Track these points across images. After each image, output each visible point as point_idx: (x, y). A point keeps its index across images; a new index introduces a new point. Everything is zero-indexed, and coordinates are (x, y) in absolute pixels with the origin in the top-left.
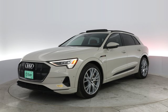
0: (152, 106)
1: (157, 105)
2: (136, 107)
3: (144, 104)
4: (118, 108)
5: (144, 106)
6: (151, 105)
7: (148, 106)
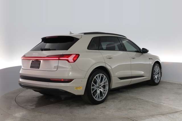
0: (172, 117)
1: (176, 115)
2: (154, 117)
3: (163, 115)
4: (134, 119)
5: (163, 117)
6: (170, 115)
7: (167, 117)
